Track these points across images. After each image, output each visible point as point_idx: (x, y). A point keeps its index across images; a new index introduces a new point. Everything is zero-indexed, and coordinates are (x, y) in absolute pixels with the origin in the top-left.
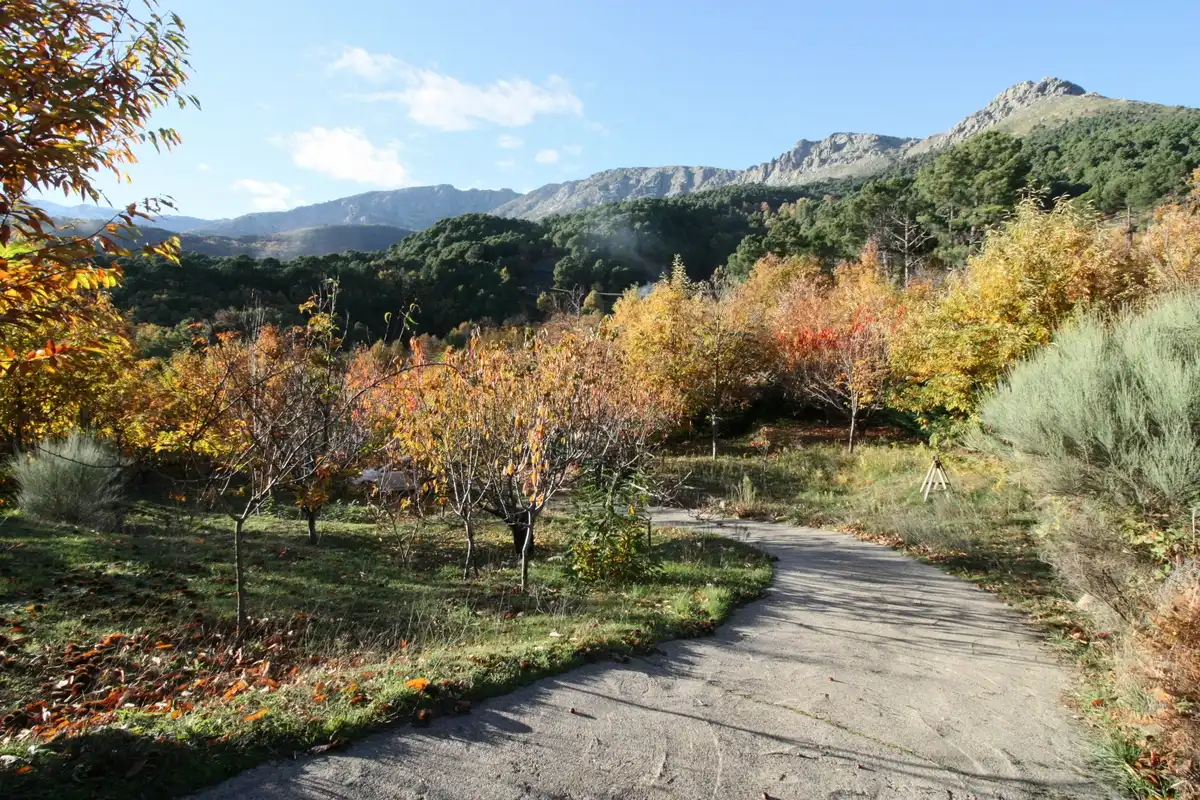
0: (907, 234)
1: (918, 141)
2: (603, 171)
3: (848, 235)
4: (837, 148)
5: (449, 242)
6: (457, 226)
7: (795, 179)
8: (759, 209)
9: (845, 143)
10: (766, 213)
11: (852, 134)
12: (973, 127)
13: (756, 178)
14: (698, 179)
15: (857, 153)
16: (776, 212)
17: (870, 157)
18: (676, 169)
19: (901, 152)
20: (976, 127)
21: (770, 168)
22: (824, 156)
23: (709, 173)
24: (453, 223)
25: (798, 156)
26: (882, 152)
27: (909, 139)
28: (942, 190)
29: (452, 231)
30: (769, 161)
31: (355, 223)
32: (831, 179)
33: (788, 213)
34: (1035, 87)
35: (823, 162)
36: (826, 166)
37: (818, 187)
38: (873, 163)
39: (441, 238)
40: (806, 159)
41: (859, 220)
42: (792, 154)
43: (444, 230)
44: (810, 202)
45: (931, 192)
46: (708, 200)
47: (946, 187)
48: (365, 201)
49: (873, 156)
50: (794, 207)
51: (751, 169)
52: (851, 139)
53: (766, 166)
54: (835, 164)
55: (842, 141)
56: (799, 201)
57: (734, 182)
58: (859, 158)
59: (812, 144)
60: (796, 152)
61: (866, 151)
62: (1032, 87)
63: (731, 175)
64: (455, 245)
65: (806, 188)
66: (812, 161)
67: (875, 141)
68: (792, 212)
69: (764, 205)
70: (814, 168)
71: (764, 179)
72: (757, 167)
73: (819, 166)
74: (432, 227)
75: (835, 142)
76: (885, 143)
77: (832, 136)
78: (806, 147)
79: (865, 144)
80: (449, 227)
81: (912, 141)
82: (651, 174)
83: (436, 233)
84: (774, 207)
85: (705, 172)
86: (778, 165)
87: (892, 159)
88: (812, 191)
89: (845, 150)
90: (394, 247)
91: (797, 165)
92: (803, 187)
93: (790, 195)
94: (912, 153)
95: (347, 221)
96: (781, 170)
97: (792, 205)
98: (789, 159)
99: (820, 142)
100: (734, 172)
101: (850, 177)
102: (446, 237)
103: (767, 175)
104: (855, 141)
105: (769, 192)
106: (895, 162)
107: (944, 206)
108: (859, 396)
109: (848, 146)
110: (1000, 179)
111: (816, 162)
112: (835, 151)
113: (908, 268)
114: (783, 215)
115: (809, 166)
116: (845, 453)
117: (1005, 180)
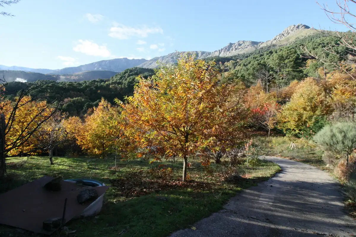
0: (267, 76)
1: (263, 43)
2: (172, 53)
3: (251, 77)
4: (240, 45)
5: (129, 76)
6: (131, 71)
7: (228, 55)
8: (219, 64)
9: (242, 44)
10: (221, 65)
11: (244, 41)
12: (279, 38)
13: (217, 54)
14: (200, 55)
16: (224, 65)
17: (249, 47)
18: (193, 52)
19: (258, 46)
20: (280, 38)
21: (221, 51)
22: (236, 47)
23: (203, 53)
24: (130, 70)
25: (229, 48)
26: (253, 46)
27: (260, 42)
28: (276, 65)
29: (130, 72)
30: (221, 49)
31: (99, 70)
32: (238, 54)
33: (227, 65)
35: (236, 49)
36: (237, 50)
37: (235, 57)
38: (250, 49)
39: (127, 75)
40: (231, 48)
41: (254, 72)
42: (227, 47)
43: (127, 72)
44: (234, 62)
45: (273, 65)
47: (277, 64)
48: (100, 63)
49: (250, 47)
50: (229, 63)
51: (215, 51)
52: (244, 42)
53: (220, 50)
54: (239, 50)
55: (241, 43)
56: (230, 61)
57: (210, 56)
58: (246, 48)
59: (233, 44)
61: (248, 46)
62: (295, 26)
63: (209, 54)
64: (131, 77)
65: (232, 57)
66: (233, 49)
67: (251, 43)
68: (228, 64)
69: (220, 63)
71: (219, 54)
72: (217, 51)
73: (235, 50)
74: (124, 71)
75: (239, 43)
76: (254, 43)
77: (238, 42)
78: (231, 45)
79: (248, 44)
80: (129, 71)
81: (262, 43)
82: (186, 53)
83: (125, 73)
84: (223, 63)
85: (202, 53)
86: (223, 50)
87: (256, 48)
88: (233, 58)
89: (242, 46)
90: (112, 77)
91: (228, 50)
92: (231, 57)
93: (228, 59)
94: (262, 46)
95: (96, 69)
96: (224, 52)
97: (228, 62)
98: (226, 49)
99: (235, 43)
100: (210, 52)
101: (244, 53)
102: (128, 74)
103: (220, 53)
104: (245, 43)
105: (222, 58)
106: (257, 49)
107: (277, 69)
108: (271, 126)
109: (243, 44)
110: (292, 62)
111: (234, 49)
112: (239, 46)
113: (268, 85)
114: (226, 66)
115: (232, 50)
116: (267, 139)
117: (293, 62)
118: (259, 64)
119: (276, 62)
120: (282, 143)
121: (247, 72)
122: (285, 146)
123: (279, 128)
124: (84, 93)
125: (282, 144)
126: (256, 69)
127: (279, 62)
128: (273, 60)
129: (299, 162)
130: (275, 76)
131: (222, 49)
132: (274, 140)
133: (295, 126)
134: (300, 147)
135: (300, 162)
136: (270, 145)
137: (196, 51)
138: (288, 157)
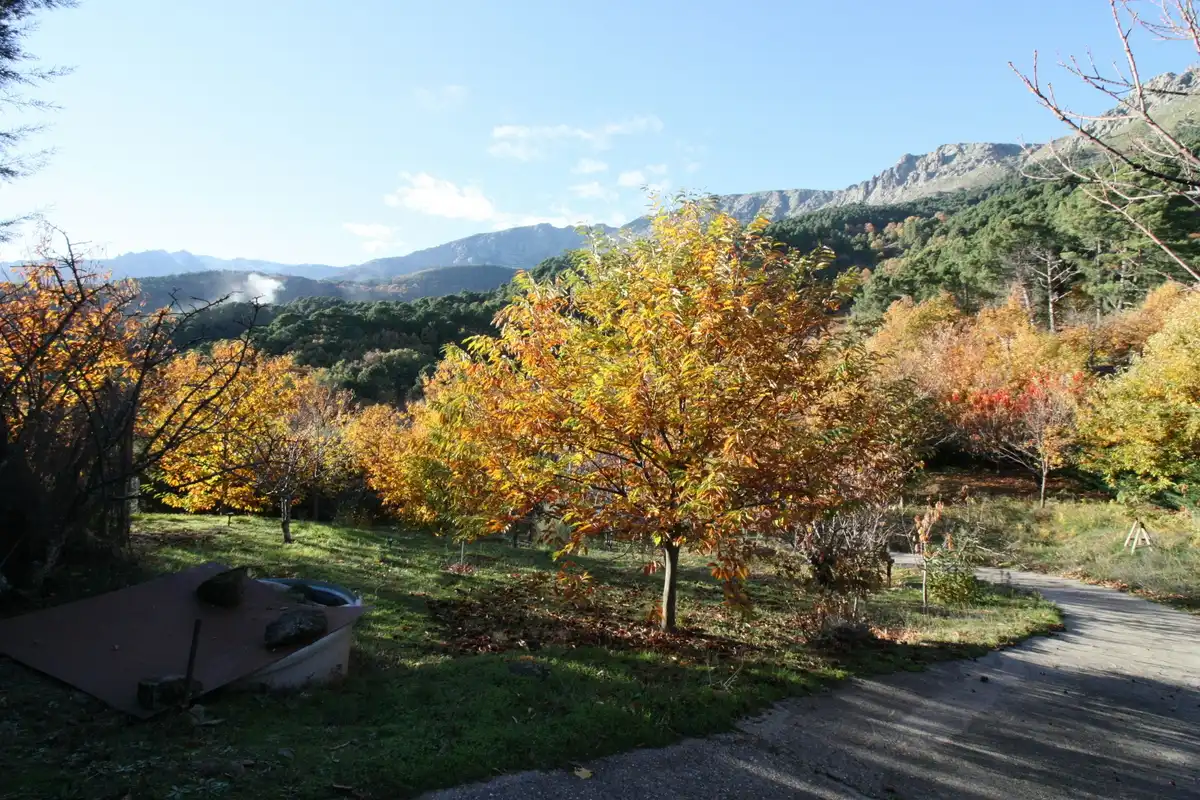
0: (1049, 270)
1: (1039, 147)
3: (983, 273)
4: (945, 160)
6: (561, 264)
7: (899, 196)
8: (863, 231)
9: (955, 155)
10: (871, 235)
11: (962, 144)
12: (1105, 127)
13: (856, 197)
14: (793, 202)
15: (969, 164)
16: (882, 233)
17: (984, 167)
18: (771, 194)
19: (1020, 159)
20: (1108, 128)
21: (871, 185)
22: (932, 168)
23: (804, 196)
24: (557, 262)
25: (901, 171)
26: (998, 161)
27: (1028, 146)
28: (1088, 226)
29: (557, 269)
30: (870, 179)
31: (464, 264)
32: (940, 194)
33: (896, 233)
34: (1178, 79)
35: (930, 176)
36: (934, 180)
37: (926, 203)
38: (988, 173)
40: (911, 174)
41: (995, 255)
42: (895, 170)
43: (549, 269)
44: (920, 221)
45: (1076, 228)
46: (807, 225)
47: (1092, 222)
48: (471, 243)
49: (988, 166)
50: (903, 226)
51: (850, 188)
52: (961, 150)
53: (867, 184)
54: (945, 177)
55: (952, 153)
56: (908, 220)
57: (831, 204)
58: (971, 169)
59: (917, 158)
60: (899, 167)
61: (979, 161)
62: (1173, 78)
63: (829, 196)
65: (914, 205)
66: (918, 175)
67: (989, 149)
68: (900, 232)
69: (869, 226)
70: (921, 182)
71: (865, 197)
72: (856, 186)
73: (926, 180)
74: (539, 266)
75: (943, 154)
76: (1001, 151)
77: (940, 149)
78: (910, 161)
79: (977, 154)
80: (554, 266)
81: (1033, 147)
82: (743, 201)
83: (542, 271)
84: (879, 228)
85: (800, 195)
86: (880, 183)
87: (1011, 168)
88: (920, 208)
89: (954, 162)
90: (504, 286)
92: (909, 204)
93: (898, 214)
94: (1033, 160)
95: (456, 262)
96: (884, 187)
97: (900, 224)
98: (892, 175)
99: (926, 155)
100: (832, 192)
101: (962, 189)
102: (553, 275)
103: (868, 193)
104: (965, 152)
105: (874, 212)
106: (1014, 171)
107: (1091, 242)
108: (1049, 458)
109: (958, 157)
110: (1154, 212)
111: (923, 175)
112: (943, 164)
113: (1053, 303)
114: (890, 236)
115: (915, 180)
116: (1037, 507)
117: (1158, 213)
118: (1014, 226)
119: (1089, 215)
120: (1095, 525)
121: (969, 258)
122: (1109, 537)
123: (1085, 464)
124: (419, 334)
125: (1095, 530)
126: (1004, 244)
127: (1098, 214)
128: (1075, 207)
129: (1155, 602)
130: (1082, 266)
131: (876, 180)
132: (1065, 512)
133: (1153, 462)
134: (1168, 545)
135: (1162, 603)
136: (1044, 531)
137: (781, 192)
138: (1113, 580)
